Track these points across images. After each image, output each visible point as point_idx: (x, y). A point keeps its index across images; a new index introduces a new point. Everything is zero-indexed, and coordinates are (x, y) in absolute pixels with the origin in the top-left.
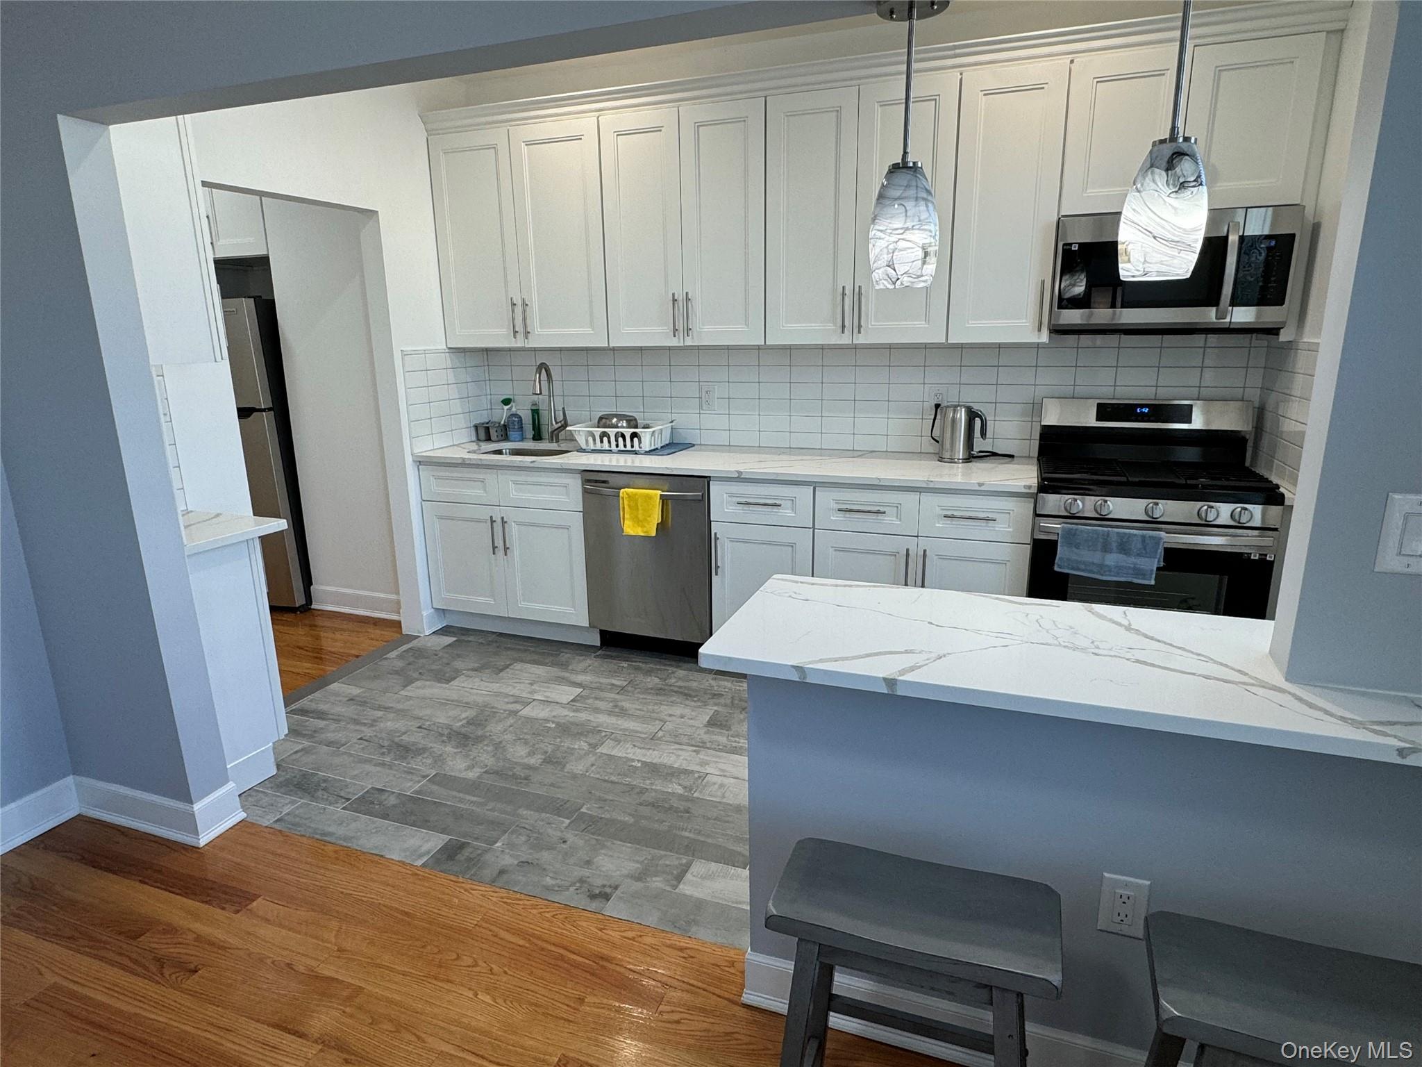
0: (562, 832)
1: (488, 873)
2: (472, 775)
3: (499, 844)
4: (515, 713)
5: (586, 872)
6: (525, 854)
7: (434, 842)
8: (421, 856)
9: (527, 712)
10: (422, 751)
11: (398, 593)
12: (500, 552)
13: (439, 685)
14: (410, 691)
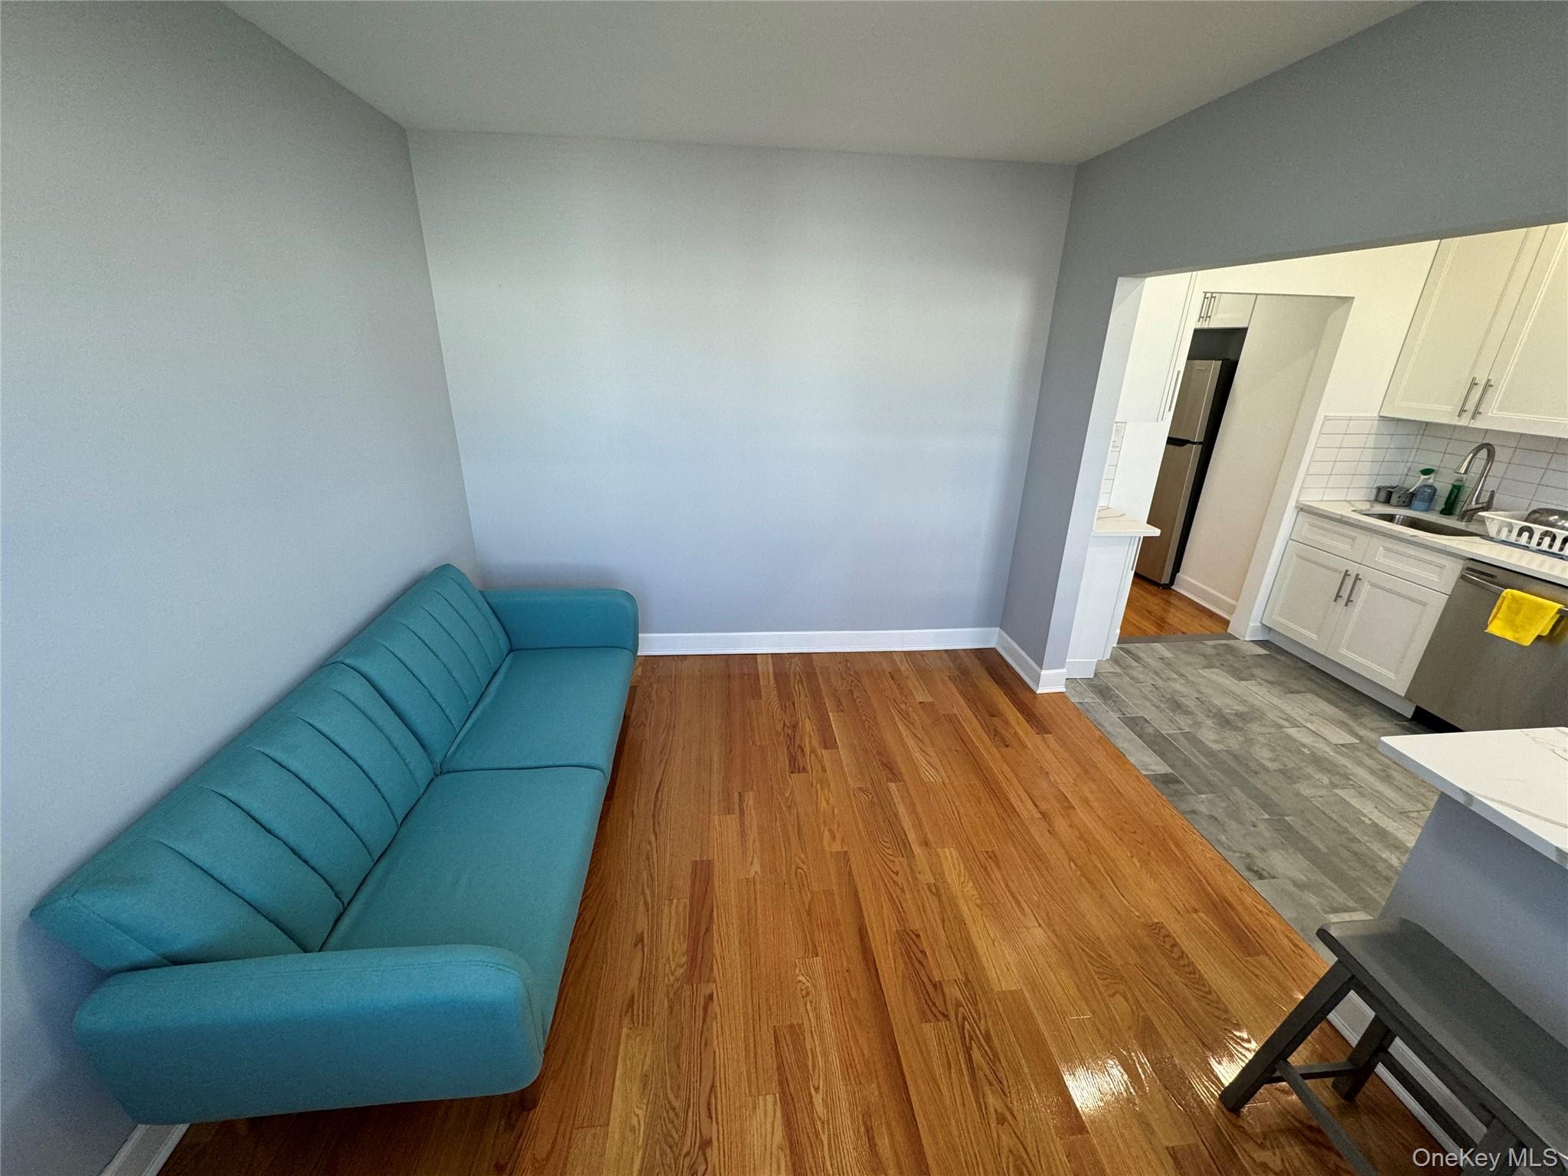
0: (1257, 820)
1: (1184, 806)
2: (1216, 747)
3: (1203, 796)
4: (1280, 727)
5: (1256, 853)
6: (1219, 812)
7: (1161, 768)
8: (1147, 770)
9: (1292, 731)
10: (1187, 712)
11: (1237, 601)
12: (1342, 602)
13: (1231, 678)
14: (1205, 673)
